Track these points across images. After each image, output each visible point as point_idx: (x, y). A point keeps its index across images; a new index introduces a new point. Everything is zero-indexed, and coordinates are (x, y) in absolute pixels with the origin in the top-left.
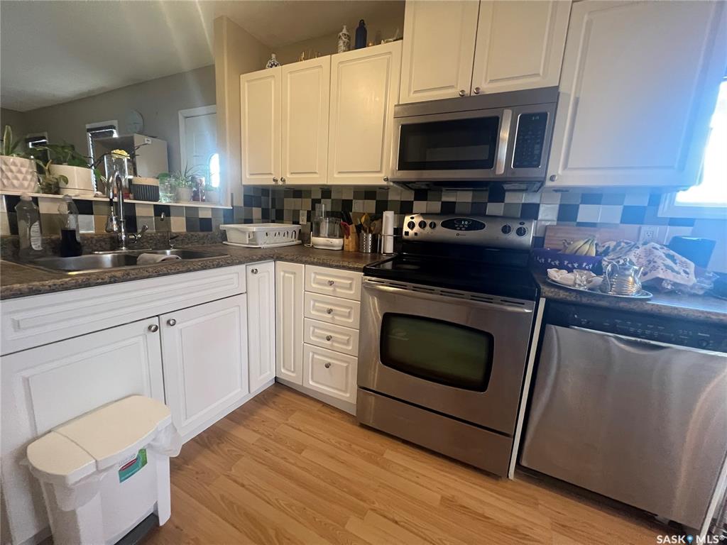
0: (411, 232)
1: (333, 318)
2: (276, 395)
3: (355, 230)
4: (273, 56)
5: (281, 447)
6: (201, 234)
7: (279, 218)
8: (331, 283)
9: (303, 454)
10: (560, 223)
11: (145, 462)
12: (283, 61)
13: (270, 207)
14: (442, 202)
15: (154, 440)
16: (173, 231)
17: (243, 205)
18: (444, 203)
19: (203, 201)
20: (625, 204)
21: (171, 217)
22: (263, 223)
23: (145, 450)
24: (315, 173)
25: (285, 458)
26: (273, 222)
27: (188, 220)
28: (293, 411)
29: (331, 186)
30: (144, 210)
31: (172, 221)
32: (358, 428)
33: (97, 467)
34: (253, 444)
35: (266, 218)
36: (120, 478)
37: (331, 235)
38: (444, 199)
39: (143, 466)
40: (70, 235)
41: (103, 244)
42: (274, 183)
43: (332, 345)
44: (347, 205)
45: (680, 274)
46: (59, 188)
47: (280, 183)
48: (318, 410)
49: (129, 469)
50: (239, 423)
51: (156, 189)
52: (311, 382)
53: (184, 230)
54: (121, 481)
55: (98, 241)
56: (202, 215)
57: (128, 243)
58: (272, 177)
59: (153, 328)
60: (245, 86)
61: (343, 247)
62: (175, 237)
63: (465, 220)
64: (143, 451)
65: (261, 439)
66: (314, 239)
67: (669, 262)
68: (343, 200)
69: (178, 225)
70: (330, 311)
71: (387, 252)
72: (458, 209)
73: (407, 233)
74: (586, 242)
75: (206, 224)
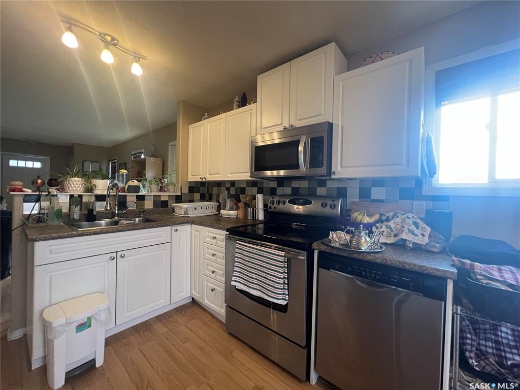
0: (273, 207)
1: (216, 260)
2: (189, 308)
3: (243, 206)
4: (206, 114)
5: (176, 339)
6: (161, 209)
7: (210, 200)
8: (214, 238)
9: (185, 344)
10: (362, 199)
11: (90, 326)
12: (210, 116)
13: (206, 192)
14: (292, 188)
15: (96, 314)
16: (145, 208)
17: (188, 192)
18: (293, 188)
19: (165, 191)
20: (400, 186)
21: (145, 201)
22: (201, 201)
23: (91, 318)
24: (219, 174)
25: (174, 345)
26: (207, 201)
27: (154, 202)
28: (193, 319)
29: (235, 180)
30: (131, 198)
31: (145, 203)
32: (227, 335)
33: (66, 321)
34: (162, 334)
35: (203, 199)
36: (76, 330)
37: (231, 209)
38: (293, 185)
39: (89, 327)
40: (91, 211)
41: (108, 215)
42: (201, 180)
43: (215, 276)
44: (243, 191)
45: (417, 236)
46: (92, 190)
47: (204, 180)
48: (209, 320)
49: (82, 327)
50: (160, 321)
51: (139, 187)
52: (206, 301)
53: (152, 207)
54: (76, 333)
55: (106, 214)
56: (163, 199)
57: (118, 215)
58: (200, 176)
59: (112, 258)
60: (191, 131)
61: (237, 216)
62: (145, 211)
63: (301, 199)
64: (89, 319)
65: (167, 332)
66: (222, 212)
67: (413, 228)
68: (241, 188)
69: (149, 204)
70: (214, 255)
71: (259, 219)
72: (301, 192)
73: (270, 207)
74: (360, 214)
75: (165, 204)
